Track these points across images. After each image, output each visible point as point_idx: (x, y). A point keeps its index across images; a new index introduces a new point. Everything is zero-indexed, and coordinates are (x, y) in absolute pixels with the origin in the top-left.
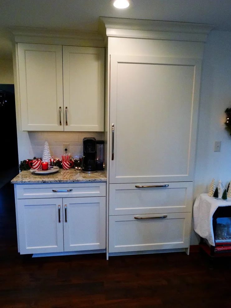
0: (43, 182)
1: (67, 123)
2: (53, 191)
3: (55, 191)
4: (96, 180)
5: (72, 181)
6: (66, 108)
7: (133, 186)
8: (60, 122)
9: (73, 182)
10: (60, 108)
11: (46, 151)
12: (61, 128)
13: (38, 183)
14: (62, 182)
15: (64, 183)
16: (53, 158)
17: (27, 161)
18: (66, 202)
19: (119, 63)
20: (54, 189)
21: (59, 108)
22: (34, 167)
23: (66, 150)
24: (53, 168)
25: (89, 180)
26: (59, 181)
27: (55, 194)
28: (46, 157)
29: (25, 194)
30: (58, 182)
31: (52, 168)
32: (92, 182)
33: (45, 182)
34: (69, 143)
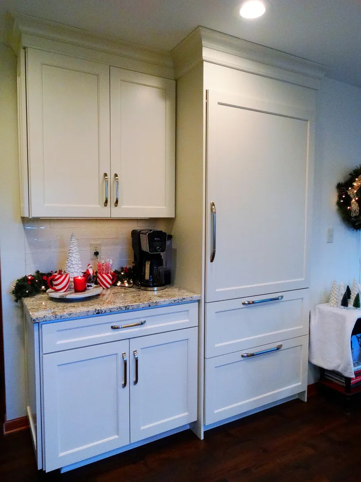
0: (97, 312)
1: (117, 202)
2: (113, 328)
3: (118, 328)
4: (184, 299)
5: (147, 306)
6: (116, 175)
7: (238, 304)
8: (106, 202)
9: (149, 306)
10: (106, 175)
11: (74, 255)
12: (105, 213)
13: (87, 316)
14: (131, 308)
15: (133, 310)
16: (91, 267)
17: (30, 278)
18: (136, 345)
19: (219, 104)
20: (113, 325)
21: (103, 174)
22: (58, 288)
23: (96, 254)
24: (91, 286)
25: (174, 301)
26: (126, 307)
27: (116, 332)
28: (75, 266)
29: (59, 343)
30: (124, 308)
31: (90, 288)
32: (178, 304)
33: (100, 312)
34: (100, 242)
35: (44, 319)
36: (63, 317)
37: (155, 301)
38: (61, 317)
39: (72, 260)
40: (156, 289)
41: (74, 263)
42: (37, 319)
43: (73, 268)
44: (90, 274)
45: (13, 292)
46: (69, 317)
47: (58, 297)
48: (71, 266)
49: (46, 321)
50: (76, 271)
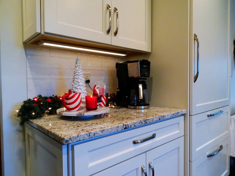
0: (125, 127)
1: (116, 32)
6: (116, 9)
9: (160, 119)
10: (109, 6)
11: (80, 77)
14: (148, 122)
17: (36, 99)
20: (135, 139)
23: (88, 82)
25: (173, 115)
30: (144, 122)
33: (127, 127)
34: (90, 73)
35: (78, 139)
36: (96, 135)
37: (163, 115)
38: (94, 134)
39: (79, 81)
40: (143, 107)
41: (80, 84)
42: (70, 139)
43: (80, 89)
44: (97, 94)
45: (19, 115)
46: (101, 134)
47: (75, 115)
48: (78, 87)
49: (80, 140)
50: (83, 91)
